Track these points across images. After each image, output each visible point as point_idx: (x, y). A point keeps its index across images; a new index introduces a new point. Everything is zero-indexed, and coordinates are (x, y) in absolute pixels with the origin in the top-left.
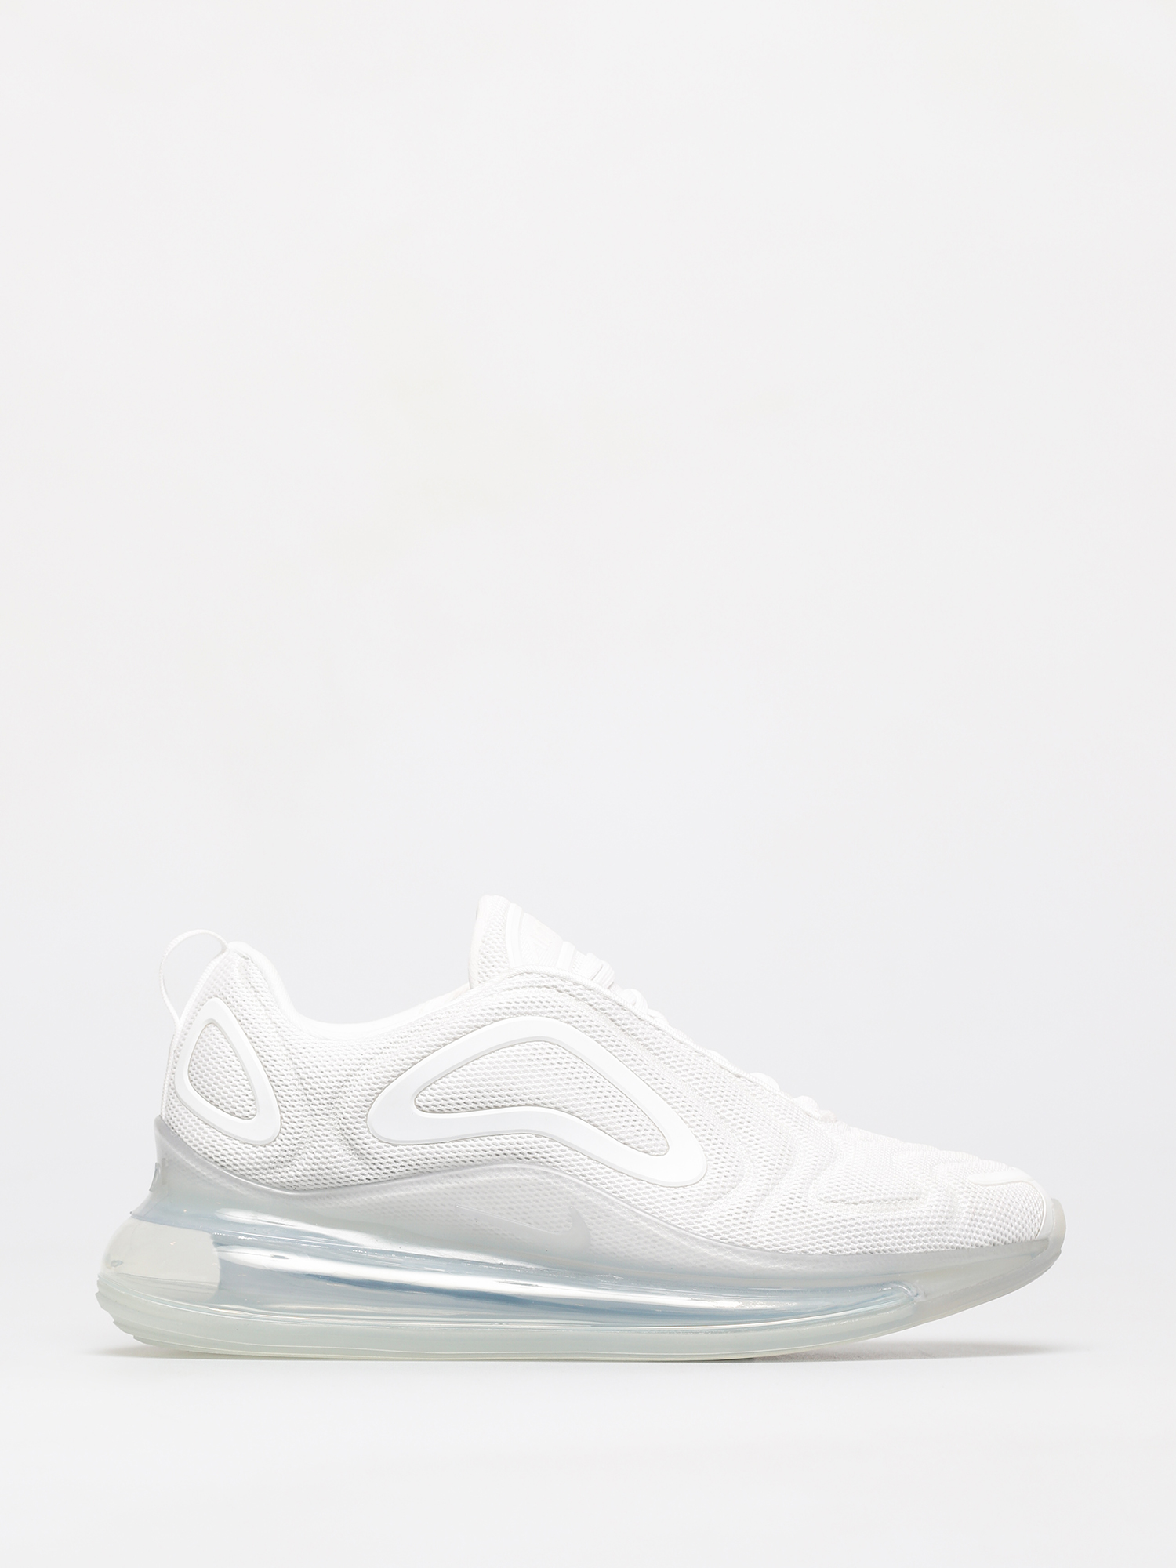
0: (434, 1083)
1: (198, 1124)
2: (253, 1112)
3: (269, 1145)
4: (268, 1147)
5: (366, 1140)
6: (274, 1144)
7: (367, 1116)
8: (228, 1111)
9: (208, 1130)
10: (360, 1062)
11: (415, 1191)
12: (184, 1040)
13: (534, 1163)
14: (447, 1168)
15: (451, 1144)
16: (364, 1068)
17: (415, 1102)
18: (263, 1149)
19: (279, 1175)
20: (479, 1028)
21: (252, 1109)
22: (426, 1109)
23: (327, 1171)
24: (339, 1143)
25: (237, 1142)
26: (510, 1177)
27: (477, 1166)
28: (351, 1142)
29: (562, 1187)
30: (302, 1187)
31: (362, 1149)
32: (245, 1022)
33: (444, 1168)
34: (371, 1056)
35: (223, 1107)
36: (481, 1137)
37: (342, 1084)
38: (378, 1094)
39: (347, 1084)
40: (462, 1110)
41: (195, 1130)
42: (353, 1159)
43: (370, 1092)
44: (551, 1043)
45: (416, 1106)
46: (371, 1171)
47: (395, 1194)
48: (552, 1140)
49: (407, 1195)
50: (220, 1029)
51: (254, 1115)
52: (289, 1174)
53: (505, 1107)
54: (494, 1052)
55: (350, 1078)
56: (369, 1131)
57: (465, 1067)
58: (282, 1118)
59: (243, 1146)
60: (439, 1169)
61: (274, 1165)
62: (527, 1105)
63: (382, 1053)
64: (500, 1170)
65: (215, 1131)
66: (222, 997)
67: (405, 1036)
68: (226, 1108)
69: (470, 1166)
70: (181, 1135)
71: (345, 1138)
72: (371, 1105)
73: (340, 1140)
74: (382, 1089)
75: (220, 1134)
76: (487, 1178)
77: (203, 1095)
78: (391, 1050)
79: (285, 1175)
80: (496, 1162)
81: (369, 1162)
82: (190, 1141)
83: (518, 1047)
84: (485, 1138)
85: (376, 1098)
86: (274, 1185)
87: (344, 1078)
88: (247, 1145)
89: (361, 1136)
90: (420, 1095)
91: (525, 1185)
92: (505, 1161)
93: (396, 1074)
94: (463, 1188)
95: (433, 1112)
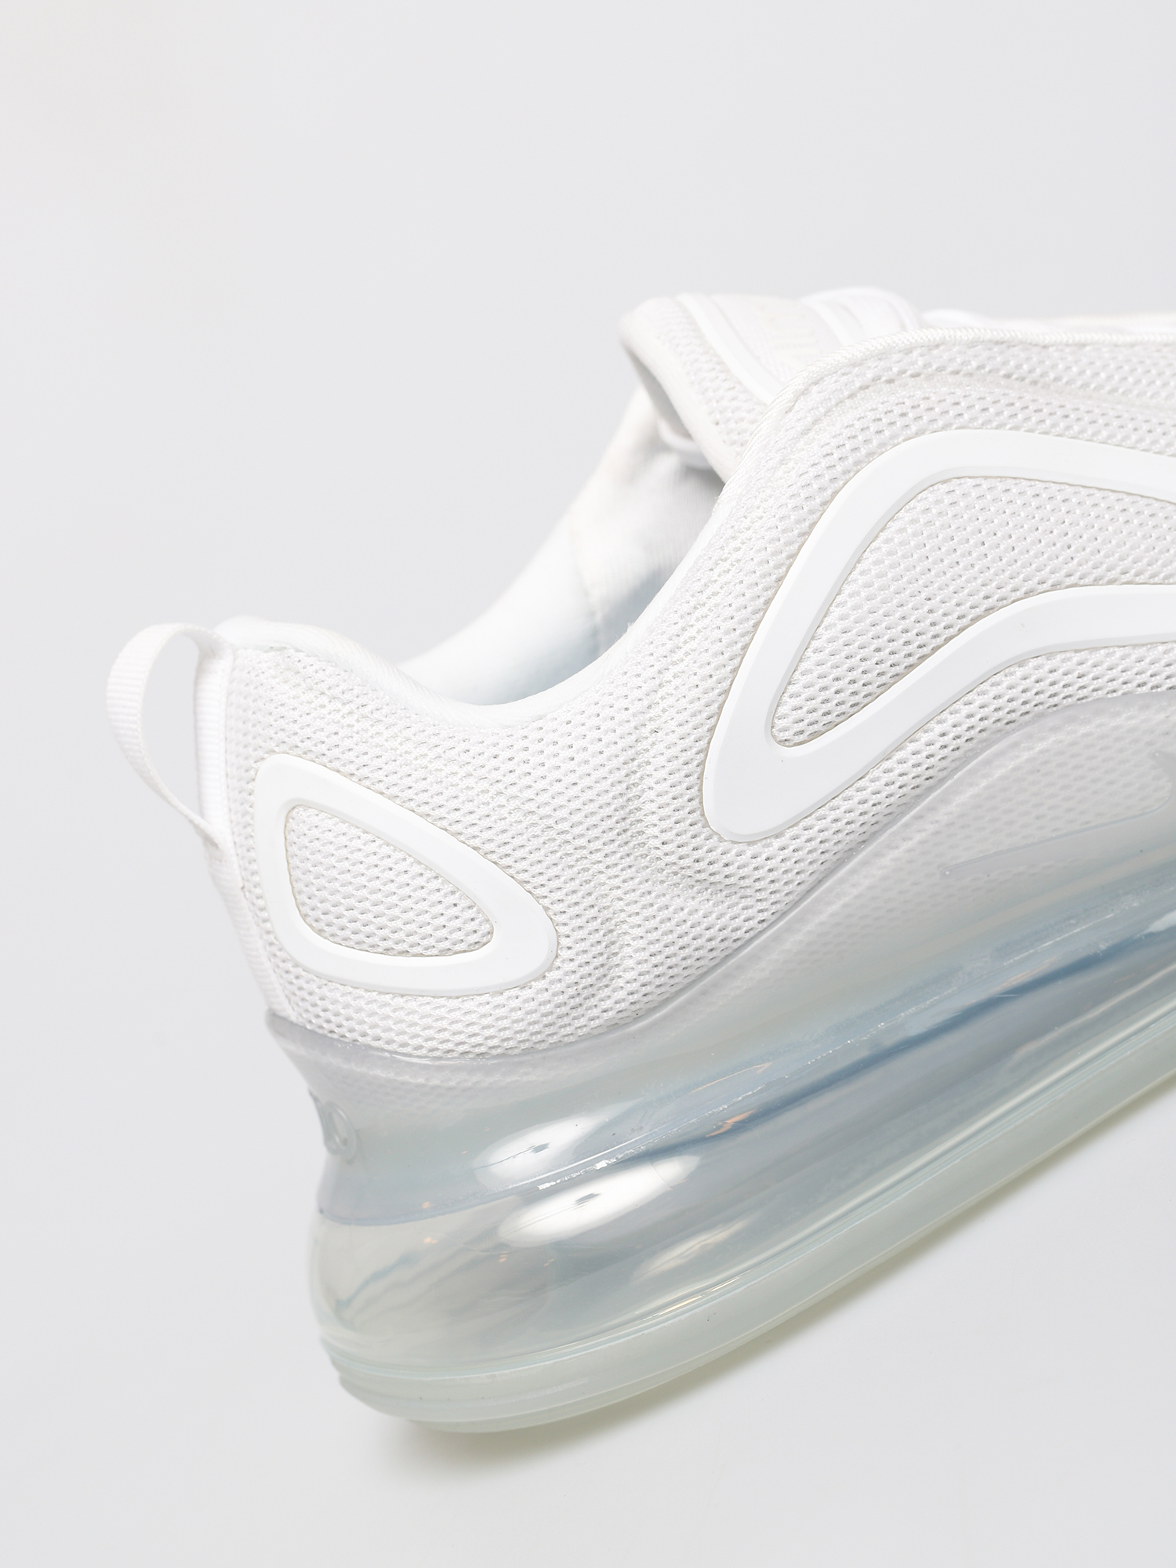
0: (789, 683)
1: (386, 1004)
2: (486, 928)
3: (550, 970)
4: (553, 975)
5: (725, 859)
6: (558, 963)
7: (703, 815)
8: (435, 951)
9: (413, 1005)
10: (632, 724)
11: (855, 891)
12: (252, 861)
13: (1041, 715)
14: (890, 817)
15: (876, 773)
16: (645, 731)
17: (774, 737)
18: (542, 984)
19: (595, 1012)
20: (809, 533)
21: (480, 924)
22: (802, 737)
23: (683, 953)
24: (676, 891)
25: (486, 998)
26: (1011, 765)
27: (942, 781)
28: (699, 877)
29: (1116, 728)
30: (648, 1006)
31: (726, 877)
32: (365, 772)
33: (886, 820)
34: (646, 703)
35: (419, 950)
36: (922, 727)
37: (624, 785)
38: (702, 764)
39: (634, 778)
40: (866, 700)
41: (387, 1017)
42: (716, 904)
43: (686, 769)
44: (944, 482)
45: (780, 742)
46: (760, 906)
47: (823, 917)
48: (1050, 655)
49: (845, 906)
50: (321, 809)
51: (490, 933)
52: (616, 998)
53: (939, 647)
54: (859, 561)
55: (634, 766)
56: (721, 840)
57: (827, 621)
58: (546, 909)
59: (499, 1000)
60: (876, 827)
61: (577, 1000)
62: (974, 620)
63: (661, 685)
64: (987, 763)
65: (428, 999)
66: (284, 747)
67: (684, 629)
68: (427, 949)
69: (931, 789)
70: (360, 1039)
71: (684, 877)
72: (700, 790)
73: (676, 885)
74: (705, 751)
75: (442, 1001)
76: (971, 791)
77: (365, 947)
78: (674, 669)
79: (608, 1004)
80: (973, 754)
81: (749, 892)
82: (388, 1043)
83: (894, 526)
84: (932, 724)
85: (702, 773)
86: (596, 1032)
87: (623, 772)
88: (507, 994)
89: (712, 856)
90: (776, 721)
91: (1046, 763)
92: (988, 743)
93: (714, 708)
94: (937, 833)
95: (816, 735)
